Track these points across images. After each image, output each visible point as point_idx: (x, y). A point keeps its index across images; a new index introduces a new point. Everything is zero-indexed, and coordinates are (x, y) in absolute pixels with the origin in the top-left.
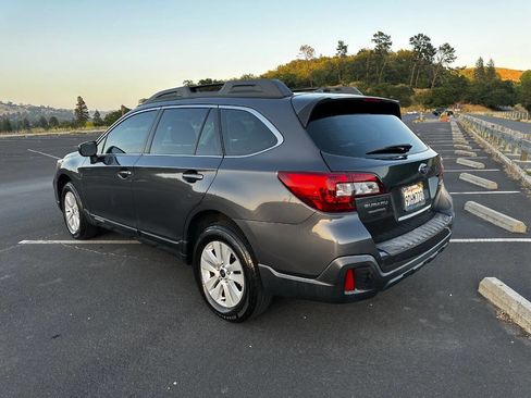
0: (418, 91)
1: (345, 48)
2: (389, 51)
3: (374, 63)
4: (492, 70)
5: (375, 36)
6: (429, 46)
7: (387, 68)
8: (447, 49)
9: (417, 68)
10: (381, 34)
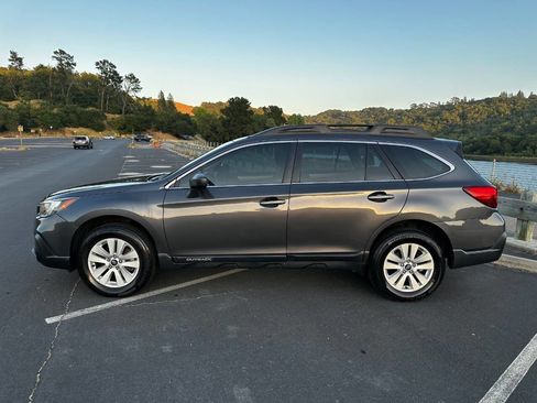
0: (110, 116)
1: (20, 60)
2: (74, 71)
3: (57, 81)
4: (171, 102)
5: (56, 53)
6: (115, 73)
7: (74, 88)
8: (132, 78)
9: (106, 94)
10: (62, 52)
